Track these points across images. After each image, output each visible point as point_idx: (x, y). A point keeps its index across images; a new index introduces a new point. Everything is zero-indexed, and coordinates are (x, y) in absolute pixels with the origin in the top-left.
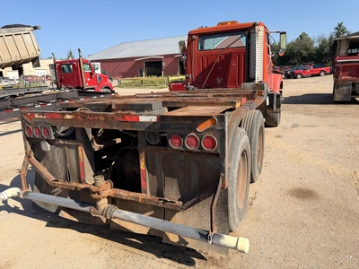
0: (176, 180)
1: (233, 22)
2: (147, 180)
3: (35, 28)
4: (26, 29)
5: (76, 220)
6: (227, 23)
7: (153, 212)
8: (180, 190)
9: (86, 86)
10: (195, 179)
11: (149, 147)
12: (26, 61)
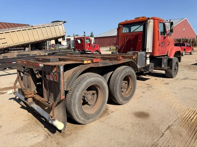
1: (143, 17)
2: (45, 93)
3: (64, 22)
4: (60, 23)
6: (139, 18)
9: (87, 50)
12: (60, 37)
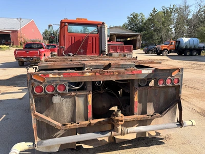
0: (152, 103)
2: (137, 107)
5: (92, 147)
6: (82, 19)
7: (138, 125)
8: (154, 108)
10: (162, 100)
11: (141, 88)
